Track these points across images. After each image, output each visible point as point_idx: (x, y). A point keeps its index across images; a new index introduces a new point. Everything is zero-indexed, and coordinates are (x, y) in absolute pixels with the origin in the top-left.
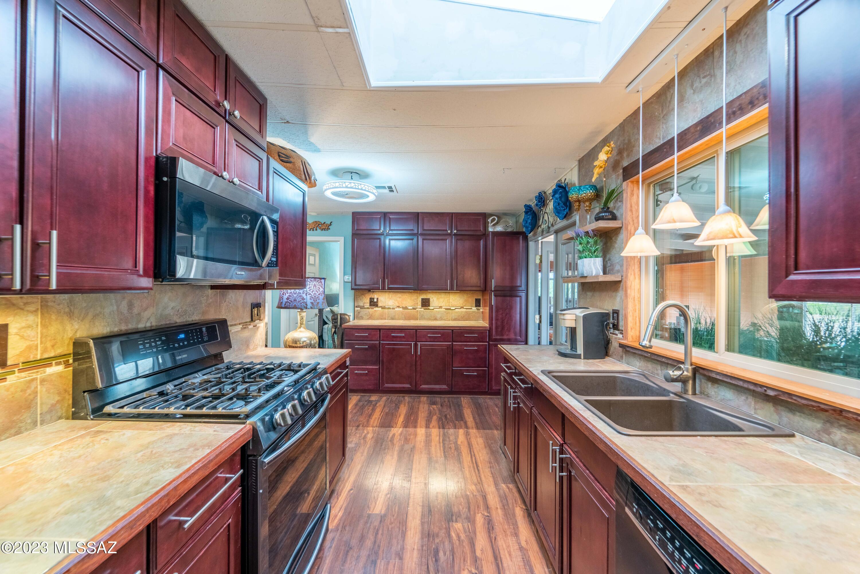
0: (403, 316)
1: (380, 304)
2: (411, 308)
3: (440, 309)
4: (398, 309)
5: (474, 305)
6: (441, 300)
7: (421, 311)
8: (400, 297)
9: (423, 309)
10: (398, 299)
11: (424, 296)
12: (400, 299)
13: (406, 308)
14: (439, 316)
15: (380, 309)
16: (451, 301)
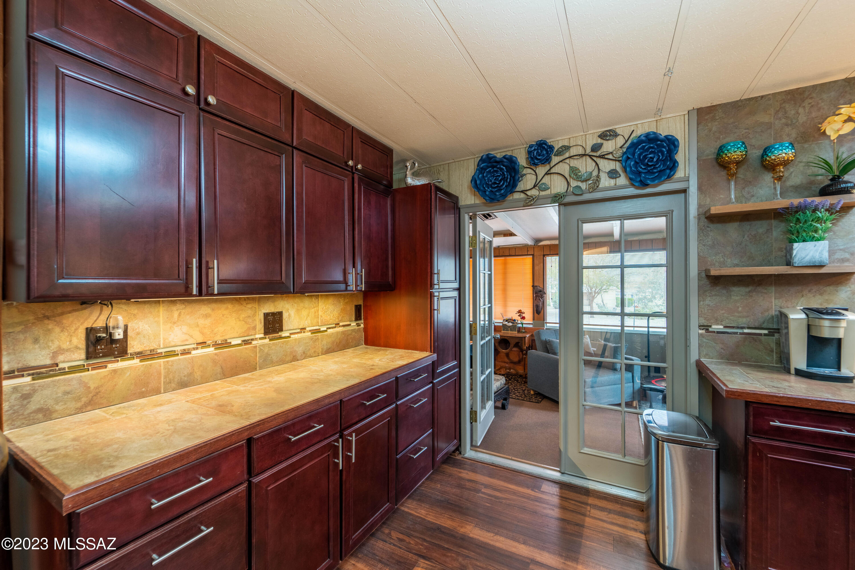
0: (219, 370)
1: (133, 346)
2: (239, 341)
3: (302, 335)
4: (201, 351)
6: (304, 313)
7: (263, 345)
8: (207, 316)
9: (267, 341)
10: (202, 322)
11: (270, 308)
12: (208, 322)
13: (225, 344)
14: (300, 350)
15: (136, 362)
16: (320, 313)
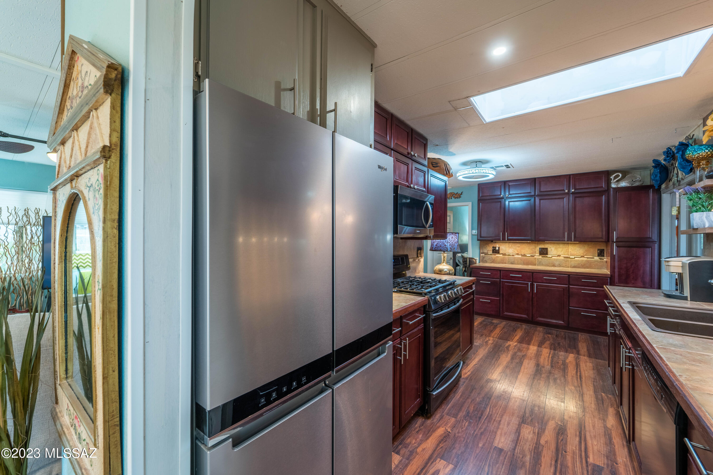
0: (522, 262)
1: (501, 252)
2: (529, 255)
3: (559, 258)
4: (517, 256)
5: (597, 255)
6: (560, 249)
7: (539, 258)
8: (519, 247)
9: (541, 257)
10: (517, 248)
11: (542, 246)
12: (519, 248)
13: (525, 255)
14: (557, 263)
15: (501, 255)
16: (570, 250)
